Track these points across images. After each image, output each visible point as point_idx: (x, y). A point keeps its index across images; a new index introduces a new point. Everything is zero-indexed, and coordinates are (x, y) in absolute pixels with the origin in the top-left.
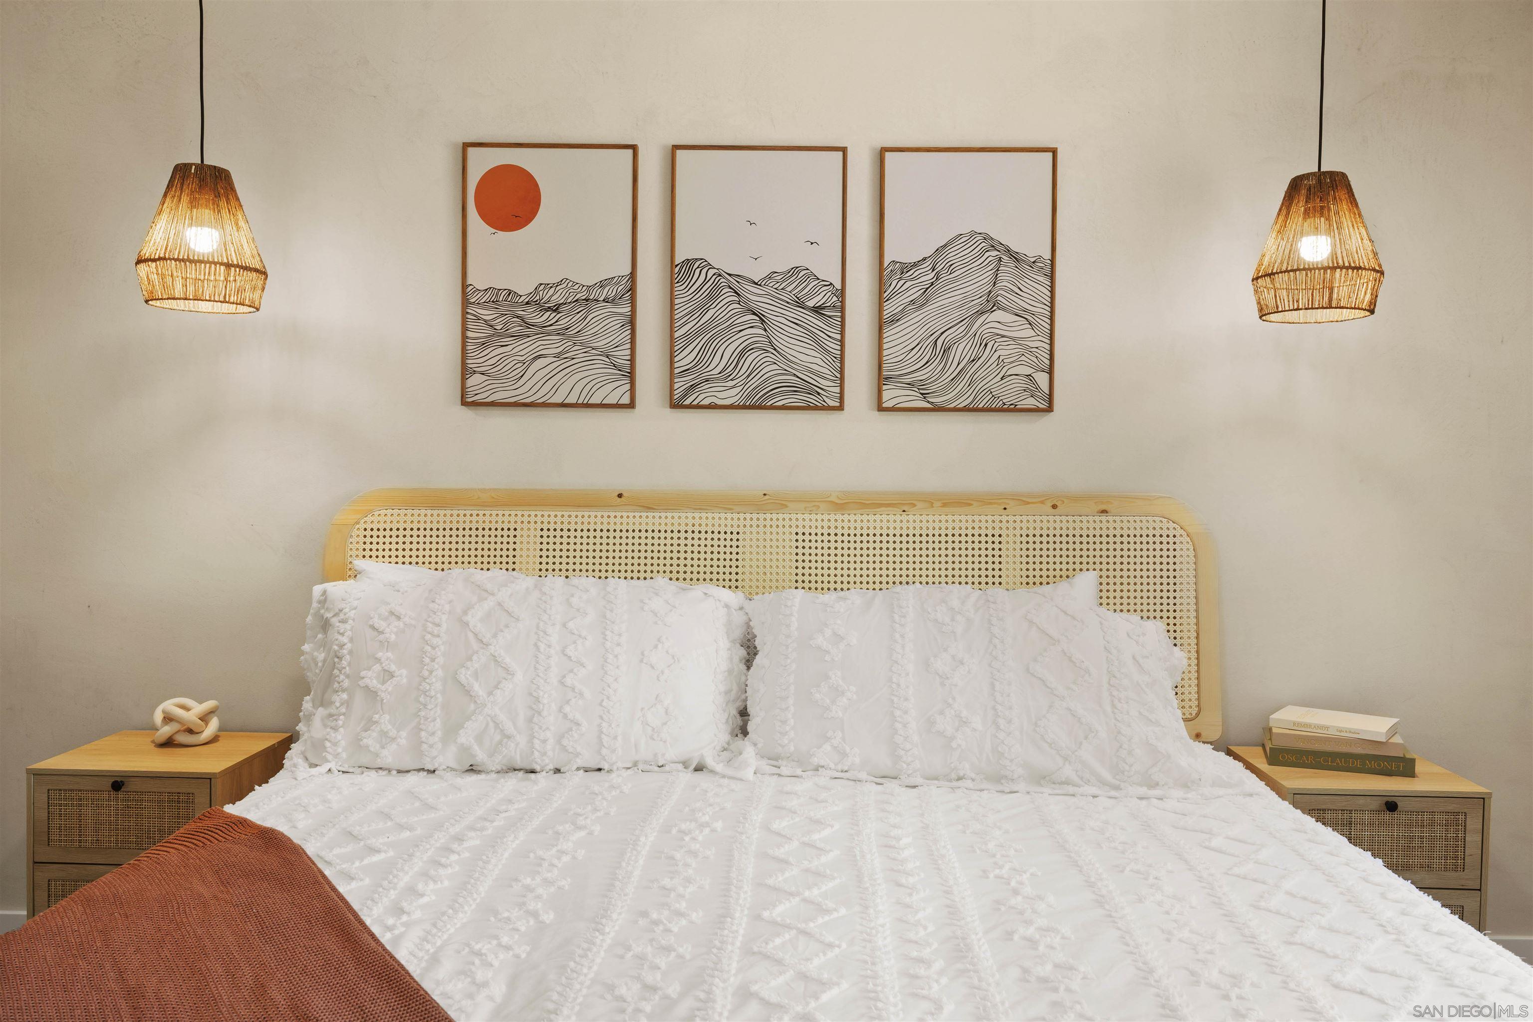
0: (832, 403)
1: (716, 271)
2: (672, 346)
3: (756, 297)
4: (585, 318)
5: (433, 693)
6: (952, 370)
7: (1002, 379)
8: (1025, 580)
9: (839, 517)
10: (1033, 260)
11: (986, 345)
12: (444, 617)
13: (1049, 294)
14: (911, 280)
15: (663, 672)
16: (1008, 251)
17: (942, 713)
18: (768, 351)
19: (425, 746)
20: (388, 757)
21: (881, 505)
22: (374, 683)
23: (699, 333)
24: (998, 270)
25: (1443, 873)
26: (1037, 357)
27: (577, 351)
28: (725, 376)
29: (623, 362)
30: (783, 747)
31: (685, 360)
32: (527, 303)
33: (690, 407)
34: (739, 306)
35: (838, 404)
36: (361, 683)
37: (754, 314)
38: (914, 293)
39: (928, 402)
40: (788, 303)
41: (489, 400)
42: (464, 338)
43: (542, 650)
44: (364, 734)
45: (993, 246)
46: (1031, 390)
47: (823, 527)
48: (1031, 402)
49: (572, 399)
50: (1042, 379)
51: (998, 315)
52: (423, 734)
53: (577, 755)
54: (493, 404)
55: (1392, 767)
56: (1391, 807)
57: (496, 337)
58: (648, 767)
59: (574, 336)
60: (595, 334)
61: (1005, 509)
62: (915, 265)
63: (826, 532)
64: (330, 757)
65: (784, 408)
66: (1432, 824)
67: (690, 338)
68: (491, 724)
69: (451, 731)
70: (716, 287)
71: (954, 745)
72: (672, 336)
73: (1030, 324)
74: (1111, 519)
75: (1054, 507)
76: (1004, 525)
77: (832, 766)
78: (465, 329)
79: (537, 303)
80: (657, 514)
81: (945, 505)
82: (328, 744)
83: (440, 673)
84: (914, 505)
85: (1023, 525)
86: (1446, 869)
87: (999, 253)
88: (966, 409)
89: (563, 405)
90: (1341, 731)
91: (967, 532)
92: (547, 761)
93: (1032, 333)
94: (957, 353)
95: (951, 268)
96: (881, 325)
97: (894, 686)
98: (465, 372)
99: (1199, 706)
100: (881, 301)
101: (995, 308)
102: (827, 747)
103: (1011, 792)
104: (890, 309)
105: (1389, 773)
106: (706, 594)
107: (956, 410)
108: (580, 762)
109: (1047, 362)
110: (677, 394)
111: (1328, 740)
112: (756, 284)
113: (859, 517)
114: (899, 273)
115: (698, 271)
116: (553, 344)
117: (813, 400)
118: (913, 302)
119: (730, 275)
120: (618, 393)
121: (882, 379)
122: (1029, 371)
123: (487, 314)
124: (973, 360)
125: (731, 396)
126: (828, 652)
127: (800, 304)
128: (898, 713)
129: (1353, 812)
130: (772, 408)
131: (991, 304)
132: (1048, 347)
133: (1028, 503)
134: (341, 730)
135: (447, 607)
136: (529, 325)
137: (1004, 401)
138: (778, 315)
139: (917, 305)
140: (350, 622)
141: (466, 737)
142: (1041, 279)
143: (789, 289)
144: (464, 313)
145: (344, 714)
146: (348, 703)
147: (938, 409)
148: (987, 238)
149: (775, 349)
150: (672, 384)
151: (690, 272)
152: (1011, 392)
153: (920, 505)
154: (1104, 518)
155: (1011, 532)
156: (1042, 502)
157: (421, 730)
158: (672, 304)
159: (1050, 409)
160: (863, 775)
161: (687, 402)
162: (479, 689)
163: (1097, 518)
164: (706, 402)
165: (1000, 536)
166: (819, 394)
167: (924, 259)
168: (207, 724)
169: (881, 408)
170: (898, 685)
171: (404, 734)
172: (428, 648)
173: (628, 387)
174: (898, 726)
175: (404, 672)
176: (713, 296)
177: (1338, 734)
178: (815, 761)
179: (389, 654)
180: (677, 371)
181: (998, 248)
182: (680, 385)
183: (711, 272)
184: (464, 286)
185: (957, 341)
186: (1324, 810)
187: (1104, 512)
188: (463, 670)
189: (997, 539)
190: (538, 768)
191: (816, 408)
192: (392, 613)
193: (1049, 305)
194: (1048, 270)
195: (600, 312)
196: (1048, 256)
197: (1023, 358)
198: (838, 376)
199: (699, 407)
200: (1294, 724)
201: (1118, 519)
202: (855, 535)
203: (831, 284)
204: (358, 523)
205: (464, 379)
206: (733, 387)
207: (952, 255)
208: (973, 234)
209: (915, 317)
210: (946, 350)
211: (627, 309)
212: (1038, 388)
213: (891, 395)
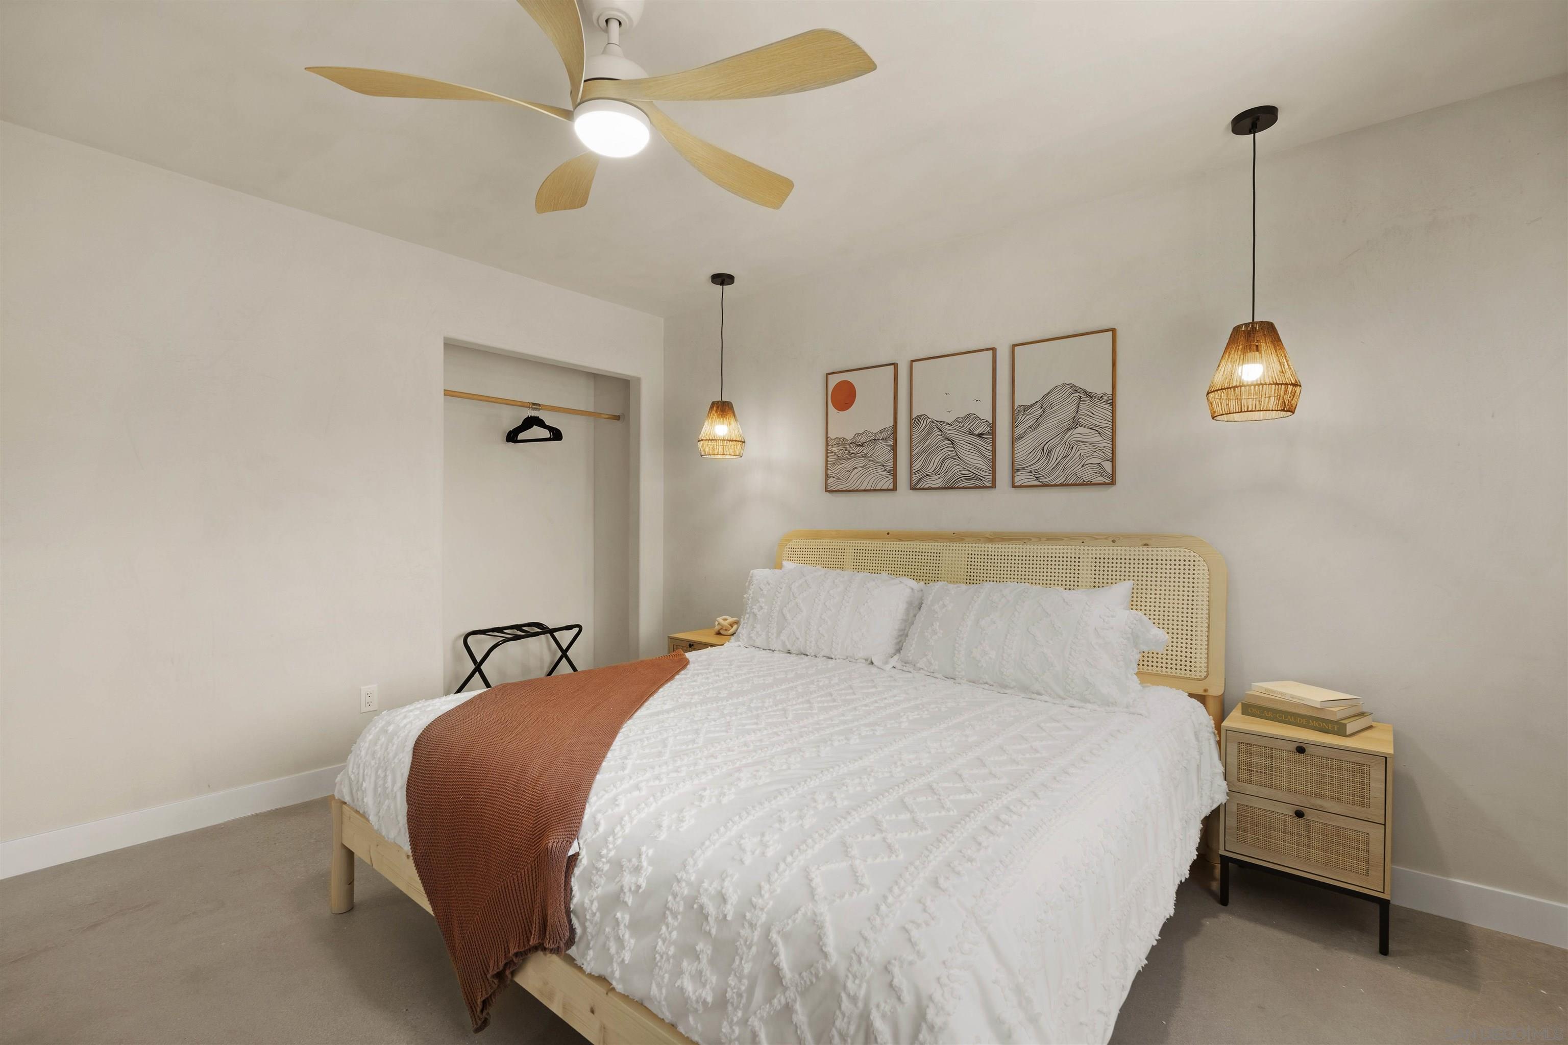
0: (988, 485)
1: (931, 420)
2: (911, 459)
3: (950, 431)
4: (874, 448)
5: (774, 617)
6: (1053, 463)
7: (1082, 467)
8: (1093, 584)
9: (990, 546)
10: (1100, 396)
11: (1072, 448)
12: (784, 585)
13: (1111, 414)
14: (1030, 414)
15: (864, 617)
16: (1085, 392)
17: (976, 648)
18: (956, 459)
19: (770, 639)
20: (758, 644)
21: (1011, 540)
22: (756, 611)
23: (924, 451)
24: (1079, 404)
25: (1351, 806)
26: (1104, 453)
27: (871, 464)
28: (935, 473)
29: (890, 468)
30: (908, 657)
31: (917, 466)
32: (851, 443)
33: (919, 489)
34: (942, 437)
35: (991, 485)
36: (752, 611)
37: (949, 440)
38: (1031, 422)
39: (1040, 482)
40: (965, 433)
41: (836, 489)
42: (827, 461)
43: (816, 602)
44: (752, 632)
45: (1076, 391)
46: (1100, 472)
47: (984, 551)
48: (1100, 479)
49: (868, 488)
50: (1108, 466)
51: (1080, 430)
52: (770, 634)
53: (822, 650)
54: (837, 491)
55: (1329, 727)
56: (1301, 750)
57: (840, 459)
58: (851, 660)
59: (868, 457)
60: (878, 456)
61: (1083, 542)
62: (1032, 406)
63: (983, 554)
64: (741, 640)
65: (964, 488)
66: (1340, 768)
67: (919, 454)
68: (792, 632)
69: (779, 633)
70: (931, 428)
71: (980, 665)
72: (911, 454)
73: (1099, 433)
74: (1150, 549)
75: (1114, 541)
76: (1082, 552)
77: (926, 669)
78: (827, 457)
79: (855, 443)
80: (903, 543)
81: (1048, 540)
82: (740, 635)
83: (778, 609)
84: (1031, 540)
85: (1093, 552)
86: (1353, 804)
87: (1079, 394)
88: (1061, 485)
89: (865, 490)
90: (1293, 698)
91: (1056, 555)
92: (811, 651)
93: (1100, 438)
94: (1055, 454)
95: (1051, 406)
96: (1014, 440)
97: (959, 632)
98: (827, 477)
99: (1207, 671)
100: (1013, 427)
101: (1078, 426)
102: (925, 659)
103: (1004, 693)
104: (1019, 431)
105: (1326, 731)
106: (901, 582)
107: (1055, 485)
108: (823, 653)
109: (1111, 455)
110: (914, 482)
111: (1282, 702)
112: (950, 425)
113: (1000, 546)
114: (1023, 411)
115: (923, 420)
116: (861, 462)
117: (978, 483)
118: (1030, 427)
119: (937, 421)
120: (888, 484)
121: (1015, 470)
122: (1099, 461)
123: (835, 450)
124: (1065, 457)
125: (938, 483)
126: (937, 613)
127: (971, 433)
128: (957, 645)
129: (1274, 749)
130: (958, 488)
131: (1075, 423)
132: (1111, 446)
133: (1097, 539)
134: (745, 629)
135: (787, 581)
136: (851, 453)
137: (1084, 479)
138: (962, 440)
139: (1033, 428)
140: (754, 585)
141: (783, 637)
142: (1106, 406)
143: (966, 426)
144: (827, 450)
145: (747, 623)
146: (748, 618)
147: (1045, 485)
148: (1072, 386)
149: (959, 458)
150: (911, 478)
151: (919, 422)
152: (1088, 474)
153: (1033, 539)
154: (1145, 549)
155: (1085, 556)
156: (1106, 539)
157: (769, 632)
158: (911, 438)
159: (1113, 482)
160: (939, 676)
161: (918, 487)
162: (788, 616)
163: (1141, 549)
164: (927, 486)
165: (1079, 558)
166: (981, 480)
167: (1036, 402)
168: (732, 627)
169: (1014, 486)
170: (961, 631)
171: (764, 633)
172: (776, 598)
173: (892, 480)
174: (956, 652)
175: (766, 607)
176: (929, 433)
177: (1291, 699)
178: (918, 665)
179: (763, 600)
180: (913, 471)
181: (1079, 391)
182: (915, 478)
183: (929, 420)
184: (827, 438)
185: (1056, 446)
186: (1251, 745)
187: (1146, 545)
188: (785, 608)
189: (1077, 560)
190: (809, 654)
191: (980, 487)
192: (768, 583)
193: (1111, 421)
194: (1110, 401)
195: (881, 444)
196: (1109, 392)
197: (1095, 453)
198: (991, 469)
199: (923, 489)
200: (1266, 690)
201: (1155, 549)
202: (1001, 556)
203: (987, 421)
204: (786, 545)
205: (826, 480)
206: (939, 478)
207: (1052, 398)
208: (1064, 385)
209: (1031, 435)
210: (1049, 452)
211: (891, 443)
212: (1105, 470)
213: (1020, 479)
